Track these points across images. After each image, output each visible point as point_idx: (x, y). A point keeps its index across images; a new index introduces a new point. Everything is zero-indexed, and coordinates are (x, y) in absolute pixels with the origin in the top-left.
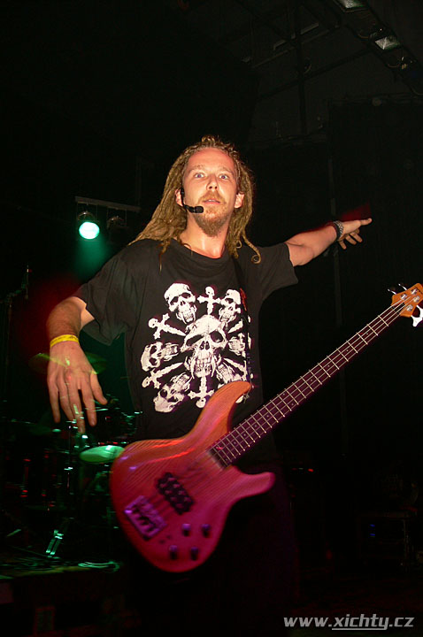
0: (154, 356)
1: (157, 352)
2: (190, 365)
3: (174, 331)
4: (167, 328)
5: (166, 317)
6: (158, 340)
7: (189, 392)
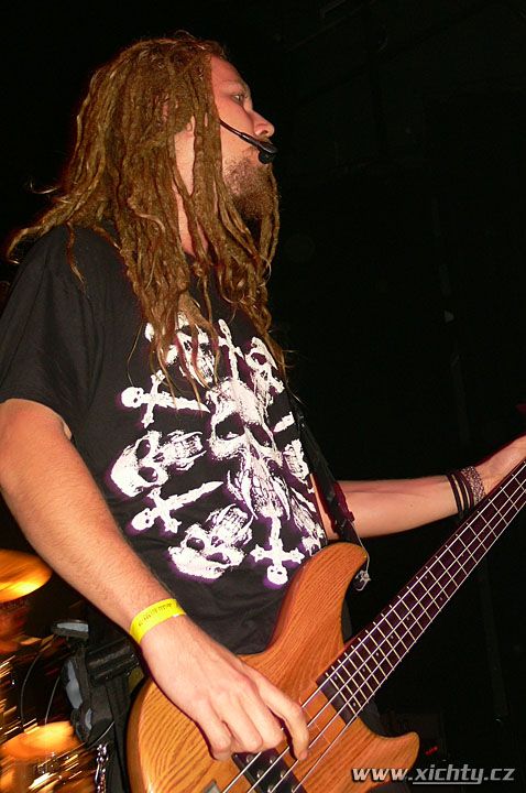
0: (148, 462)
1: (152, 453)
2: (242, 488)
3: (182, 404)
4: (165, 400)
5: (158, 378)
6: (151, 427)
7: (251, 546)
